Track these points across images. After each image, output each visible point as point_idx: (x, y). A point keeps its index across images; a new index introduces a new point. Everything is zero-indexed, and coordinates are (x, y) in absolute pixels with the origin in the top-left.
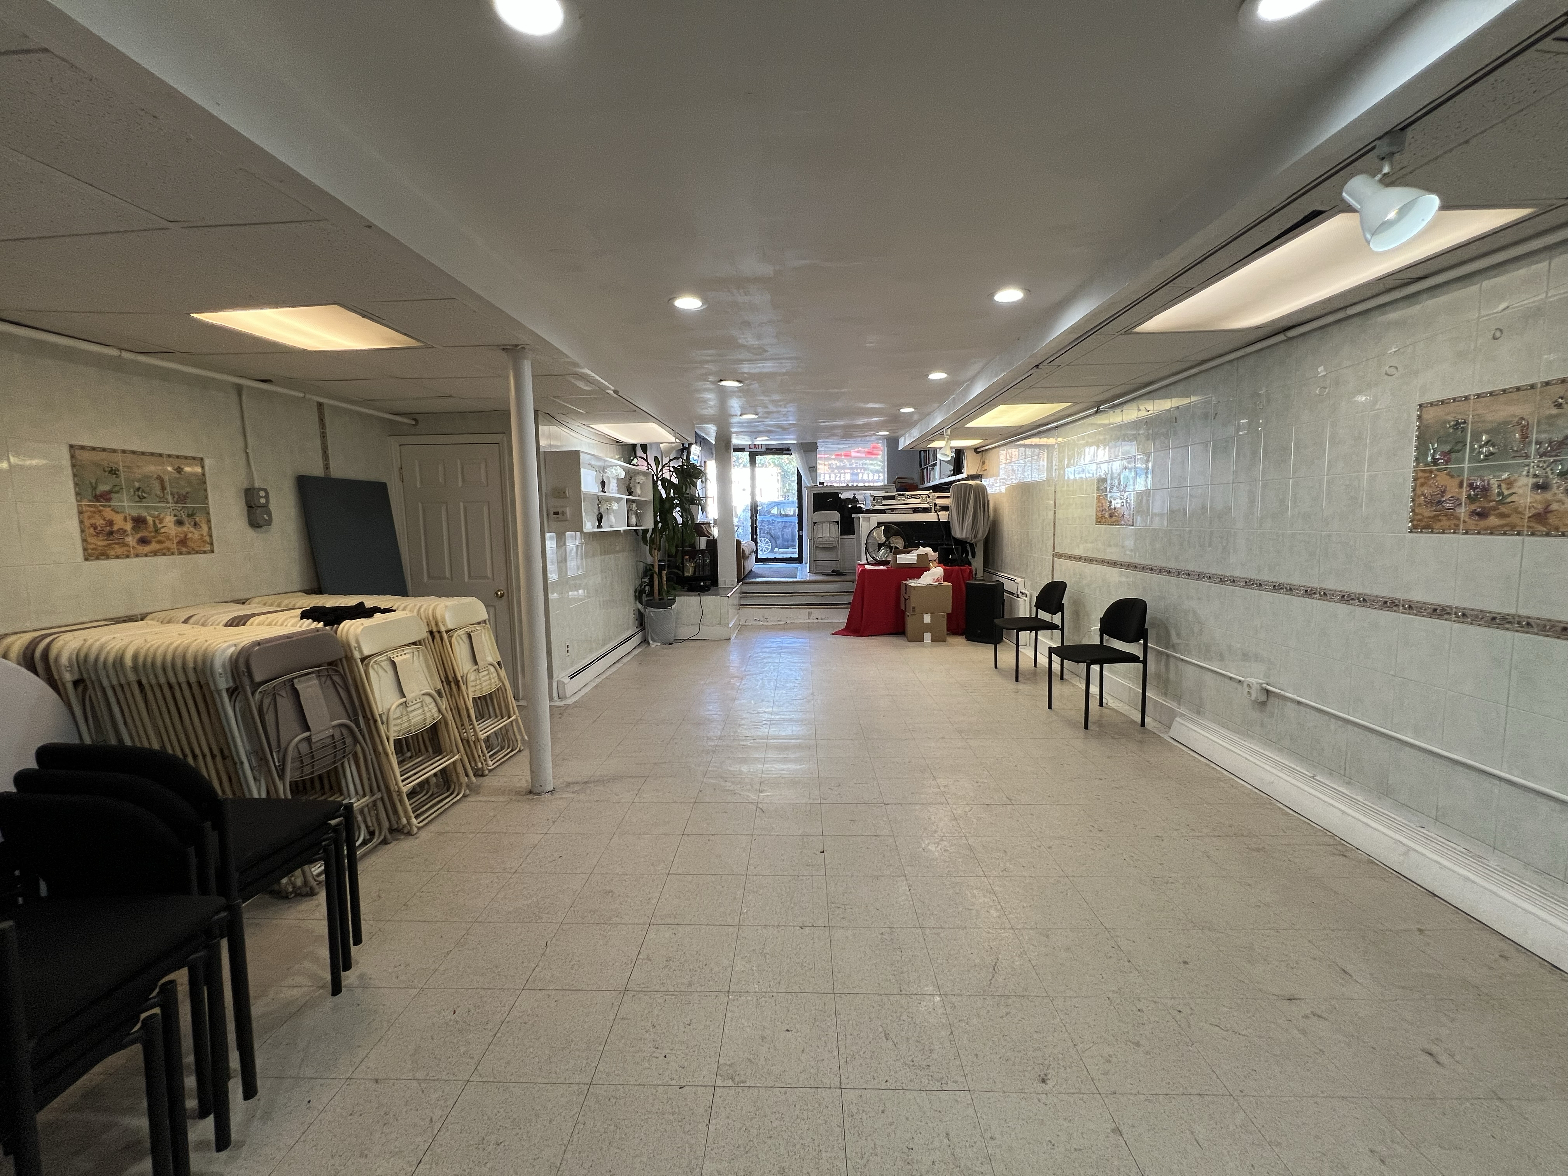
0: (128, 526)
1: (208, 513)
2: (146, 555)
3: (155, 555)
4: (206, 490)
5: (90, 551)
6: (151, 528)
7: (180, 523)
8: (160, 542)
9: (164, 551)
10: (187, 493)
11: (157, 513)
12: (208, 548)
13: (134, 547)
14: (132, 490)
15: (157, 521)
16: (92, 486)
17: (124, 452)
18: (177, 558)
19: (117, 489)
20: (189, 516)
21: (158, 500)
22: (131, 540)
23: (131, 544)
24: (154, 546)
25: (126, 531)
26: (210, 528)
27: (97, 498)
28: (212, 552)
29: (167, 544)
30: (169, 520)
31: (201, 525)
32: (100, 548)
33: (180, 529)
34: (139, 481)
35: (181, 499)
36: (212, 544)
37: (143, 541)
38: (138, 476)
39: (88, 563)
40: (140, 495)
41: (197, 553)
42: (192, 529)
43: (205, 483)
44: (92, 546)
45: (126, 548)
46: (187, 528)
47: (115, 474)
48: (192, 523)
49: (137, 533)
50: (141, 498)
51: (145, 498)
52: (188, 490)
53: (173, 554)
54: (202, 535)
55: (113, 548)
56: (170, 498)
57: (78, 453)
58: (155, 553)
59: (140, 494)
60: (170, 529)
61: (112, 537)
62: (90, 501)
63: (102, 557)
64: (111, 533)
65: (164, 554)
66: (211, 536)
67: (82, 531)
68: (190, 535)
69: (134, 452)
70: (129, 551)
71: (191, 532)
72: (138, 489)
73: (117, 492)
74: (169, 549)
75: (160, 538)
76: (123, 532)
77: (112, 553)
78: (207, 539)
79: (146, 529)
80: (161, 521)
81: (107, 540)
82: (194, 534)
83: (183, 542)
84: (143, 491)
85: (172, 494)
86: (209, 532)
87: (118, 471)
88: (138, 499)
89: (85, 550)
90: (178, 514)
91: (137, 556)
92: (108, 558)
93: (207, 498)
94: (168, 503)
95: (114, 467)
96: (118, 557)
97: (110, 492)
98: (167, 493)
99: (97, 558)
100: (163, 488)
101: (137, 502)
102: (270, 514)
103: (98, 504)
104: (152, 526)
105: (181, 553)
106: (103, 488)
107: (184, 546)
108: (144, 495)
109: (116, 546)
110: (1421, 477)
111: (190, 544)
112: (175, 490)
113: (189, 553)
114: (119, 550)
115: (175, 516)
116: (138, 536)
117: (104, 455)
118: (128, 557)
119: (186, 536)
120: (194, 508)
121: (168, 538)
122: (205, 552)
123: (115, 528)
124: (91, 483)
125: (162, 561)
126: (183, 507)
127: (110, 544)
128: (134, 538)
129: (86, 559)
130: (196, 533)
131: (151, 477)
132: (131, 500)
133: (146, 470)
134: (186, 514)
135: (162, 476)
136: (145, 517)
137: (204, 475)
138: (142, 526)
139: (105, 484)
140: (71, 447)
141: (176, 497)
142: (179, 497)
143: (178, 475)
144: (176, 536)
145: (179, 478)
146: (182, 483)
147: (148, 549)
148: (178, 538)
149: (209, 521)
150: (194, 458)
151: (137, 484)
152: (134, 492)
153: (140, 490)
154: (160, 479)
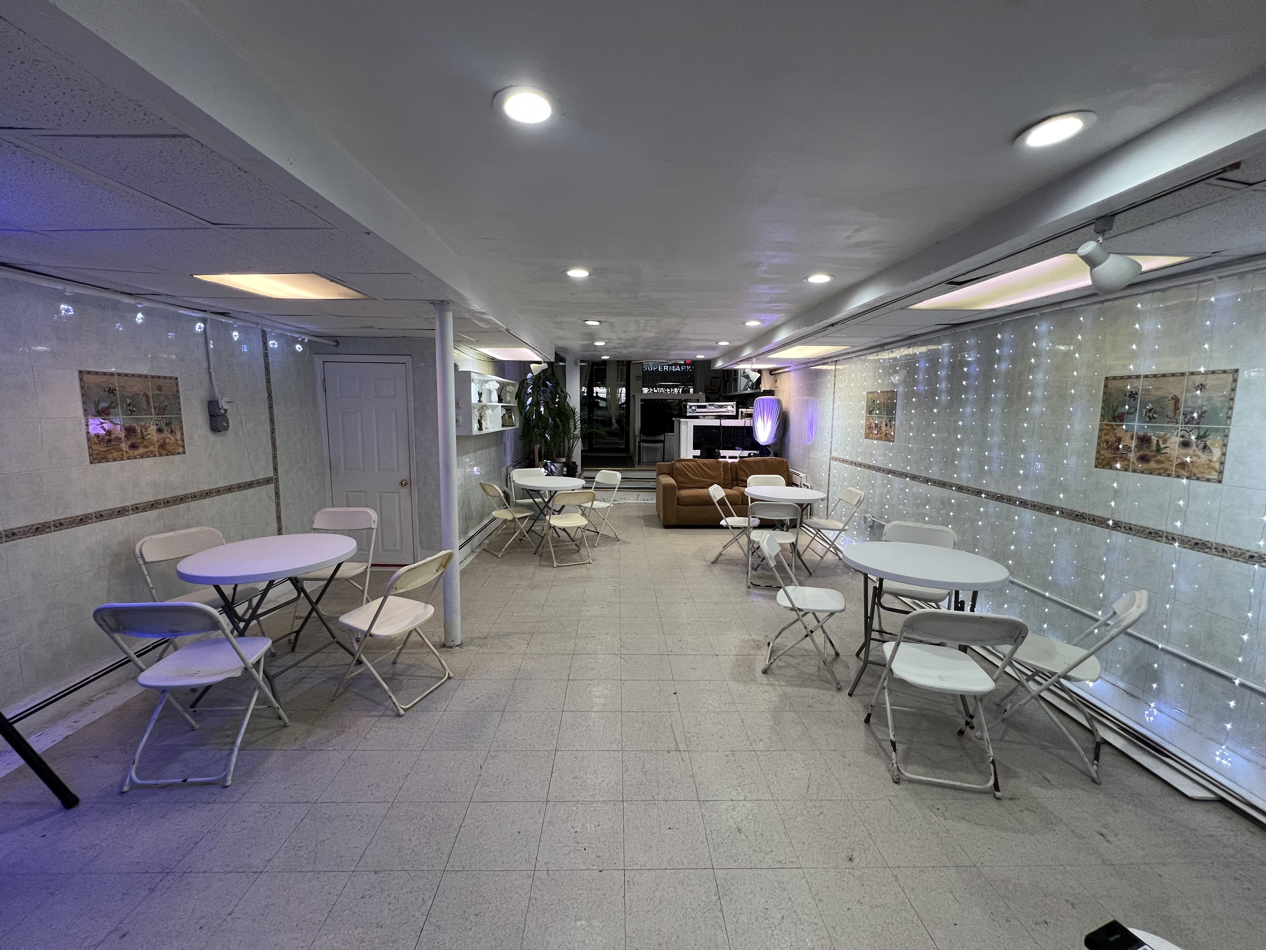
0: (123, 435)
1: (181, 422)
2: (135, 458)
4: (179, 403)
5: (94, 456)
6: (140, 436)
7: (160, 430)
8: (146, 447)
9: (149, 453)
10: (166, 406)
11: (143, 423)
12: (181, 450)
13: (126, 452)
14: (125, 406)
15: (143, 430)
16: (96, 403)
17: (119, 374)
18: (158, 459)
19: (114, 405)
20: (167, 424)
21: (144, 412)
22: (124, 446)
23: (124, 449)
24: (141, 450)
25: (120, 439)
26: (182, 434)
27: (99, 413)
28: (184, 453)
29: (151, 448)
30: (153, 429)
31: (176, 431)
32: (102, 453)
33: (160, 436)
34: (129, 398)
35: (161, 411)
36: (183, 447)
37: (133, 446)
38: (129, 394)
39: (93, 465)
40: (132, 408)
41: (173, 454)
42: (169, 435)
43: (179, 397)
44: (96, 452)
45: (121, 453)
46: (166, 434)
47: (113, 393)
48: (170, 430)
49: (128, 440)
50: (132, 412)
51: (134, 411)
52: (166, 403)
53: (155, 456)
54: (177, 440)
55: (112, 453)
56: (153, 410)
57: (86, 377)
58: (142, 456)
60: (152, 436)
61: (110, 444)
62: (94, 416)
63: (104, 461)
64: (110, 441)
65: (149, 457)
66: (183, 441)
67: (89, 440)
68: (167, 440)
69: (126, 375)
70: (123, 455)
71: (168, 438)
72: (130, 405)
73: (114, 408)
74: (152, 452)
75: (145, 443)
76: (118, 439)
77: (110, 456)
78: (180, 442)
79: (135, 436)
80: (146, 429)
81: (107, 447)
82: (171, 439)
83: (163, 446)
84: (134, 406)
85: (155, 408)
86: (181, 438)
87: (115, 390)
88: (129, 413)
89: (90, 455)
90: (159, 423)
91: (129, 458)
92: (107, 461)
93: (180, 410)
94: (151, 414)
95: (112, 386)
96: (115, 460)
97: (109, 407)
98: (151, 407)
99: (100, 462)
100: (148, 403)
101: (128, 415)
102: (227, 421)
103: (100, 418)
104: (139, 434)
105: (161, 455)
106: (103, 405)
107: (164, 449)
108: (134, 409)
109: (113, 451)
110: (1105, 429)
111: (168, 448)
112: (156, 404)
113: (167, 455)
114: (116, 454)
115: (157, 425)
116: (129, 443)
117: (104, 378)
118: (122, 459)
119: (165, 441)
120: (171, 418)
121: (152, 444)
122: (179, 453)
123: (113, 437)
124: (94, 400)
125: (147, 462)
126: (163, 417)
127: (109, 450)
128: (127, 444)
129: (91, 463)
130: (172, 438)
131: (140, 394)
132: (124, 413)
133: (135, 389)
134: (165, 422)
135: (148, 393)
136: (135, 427)
137: (178, 391)
138: (133, 435)
139: (106, 401)
140: (80, 372)
141: (157, 409)
142: (160, 410)
143: (158, 392)
144: (158, 441)
145: (160, 395)
146: (162, 398)
147: (137, 452)
148: (159, 443)
149: (182, 428)
150: (171, 378)
151: (129, 401)
152: (127, 407)
153: (131, 405)
154: (146, 395)
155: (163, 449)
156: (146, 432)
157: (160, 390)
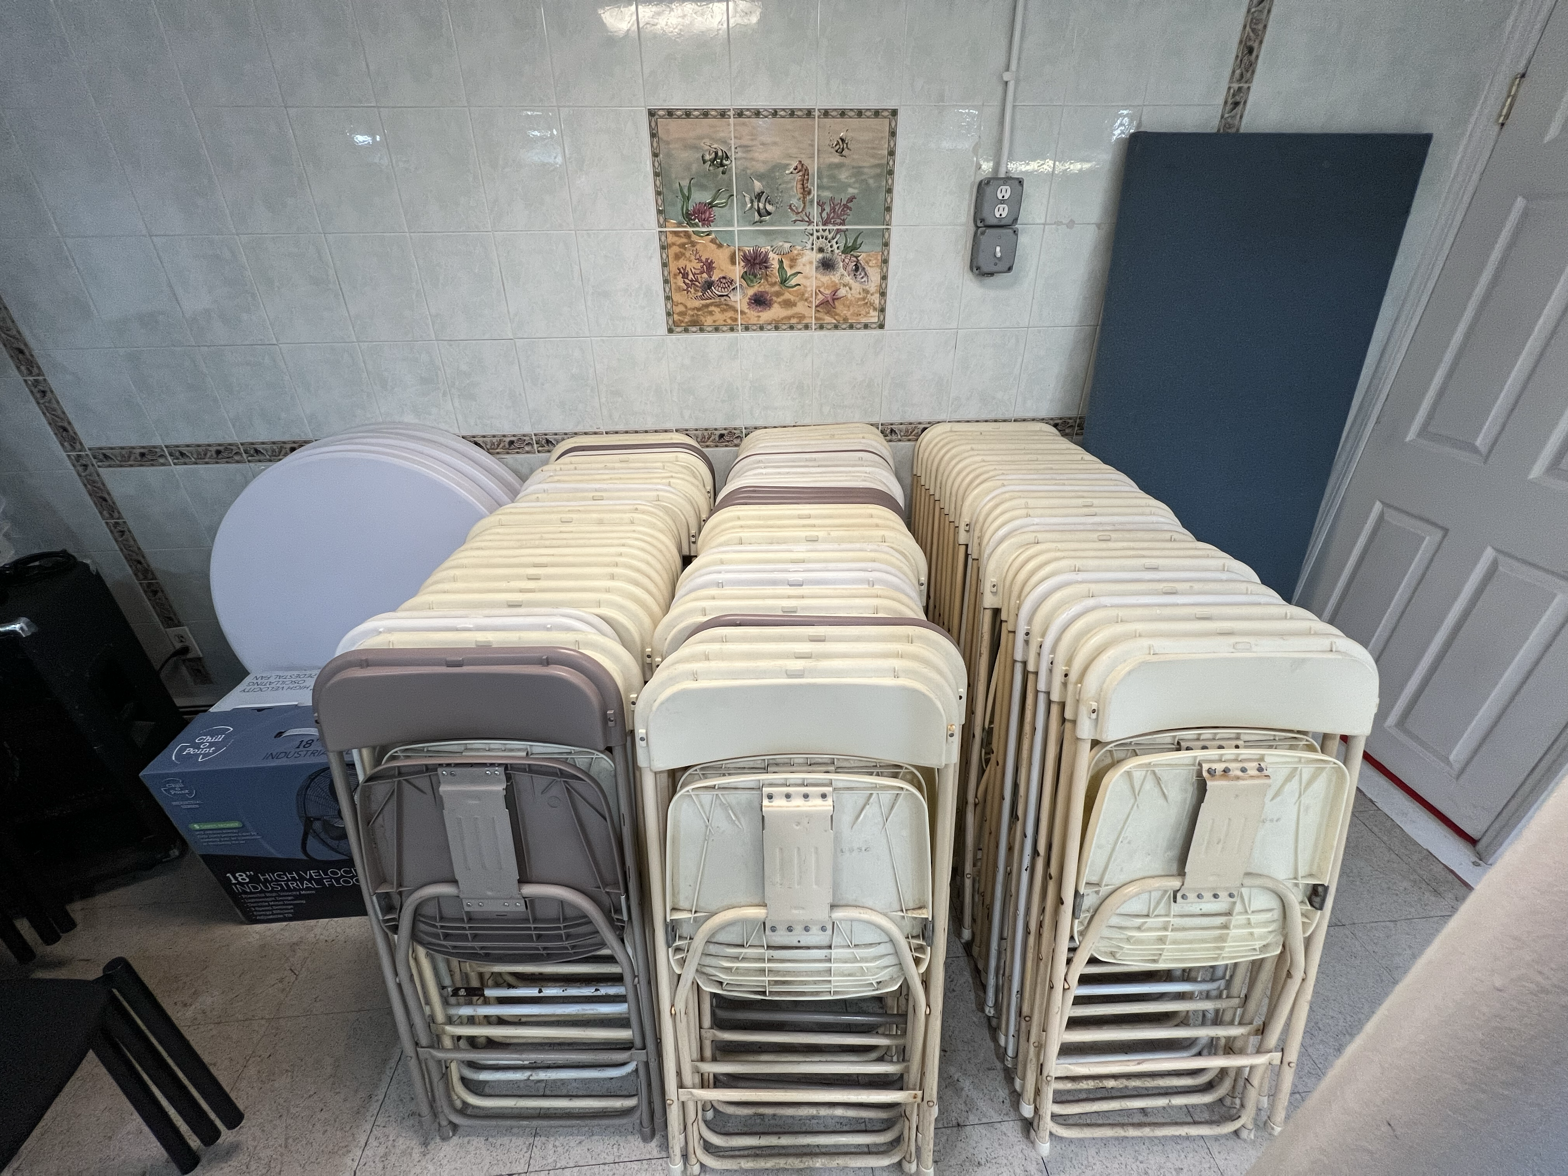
0: (737, 271)
1: (886, 244)
2: (762, 328)
3: (777, 328)
4: (890, 191)
5: (676, 317)
6: (776, 277)
7: (827, 265)
8: (788, 304)
9: (793, 321)
10: (851, 200)
11: (787, 245)
12: (873, 317)
13: (743, 313)
14: (747, 199)
15: (786, 263)
16: (682, 194)
17: (740, 113)
18: (813, 336)
19: (723, 196)
20: (847, 250)
22: (739, 299)
23: (739, 306)
24: (776, 312)
25: (732, 281)
26: (884, 278)
27: (688, 217)
28: (881, 326)
29: (800, 308)
30: (810, 259)
31: (867, 268)
32: (691, 313)
33: (825, 279)
34: (760, 177)
35: (837, 213)
36: (882, 310)
37: (760, 301)
38: (762, 168)
39: (673, 337)
41: (851, 327)
42: (848, 279)
43: (891, 173)
44: (681, 308)
45: (730, 314)
46: (841, 275)
47: (722, 165)
48: (852, 265)
49: (750, 285)
51: (769, 213)
52: (851, 191)
53: (807, 327)
54: (866, 291)
55: (710, 313)
56: (815, 211)
57: (663, 125)
58: (777, 325)
59: (761, 205)
60: (806, 278)
61: (710, 293)
62: (680, 224)
63: (694, 329)
64: (709, 285)
65: (792, 328)
66: (883, 294)
67: (666, 281)
68: (842, 292)
69: (756, 113)
70: (736, 320)
71: (846, 285)
72: (759, 196)
73: (723, 204)
74: (801, 317)
75: (787, 296)
76: (727, 281)
77: (708, 321)
78: (876, 299)
79: (766, 277)
80: (793, 261)
81: (701, 298)
82: (851, 289)
83: (828, 304)
85: (821, 205)
86: (880, 285)
89: (669, 314)
90: (827, 246)
91: (747, 329)
92: (702, 330)
93: (888, 209)
94: (810, 222)
96: (717, 330)
97: (711, 205)
98: (812, 201)
99: (686, 331)
100: (806, 192)
103: (690, 229)
104: (776, 272)
105: (821, 327)
106: (701, 197)
107: (831, 313)
108: (769, 208)
109: (717, 310)
111: (840, 308)
112: (826, 194)
113: (836, 327)
114: (719, 317)
115: (821, 250)
116: (751, 292)
117: (706, 125)
118: (732, 330)
119: (835, 291)
120: (860, 233)
121: (802, 296)
122: (866, 326)
123: (715, 276)
124: (681, 186)
125: (788, 340)
126: (838, 231)
127: (707, 306)
128: (745, 295)
129: (670, 331)
130: (856, 286)
131: (786, 166)
132: (745, 218)
133: (774, 155)
134: (842, 245)
135: (806, 162)
136: (767, 254)
137: (892, 153)
138: (759, 273)
139: (702, 187)
140: (652, 113)
141: (828, 209)
142: (833, 210)
143: (837, 159)
144: (818, 292)
145: (839, 166)
146: (843, 176)
147: (767, 315)
148: (821, 297)
149: (885, 261)
150: (877, 113)
151: (758, 186)
152: (752, 202)
153: (763, 199)
154: (803, 170)
155: (828, 313)
156: (791, 267)
157: (840, 152)
